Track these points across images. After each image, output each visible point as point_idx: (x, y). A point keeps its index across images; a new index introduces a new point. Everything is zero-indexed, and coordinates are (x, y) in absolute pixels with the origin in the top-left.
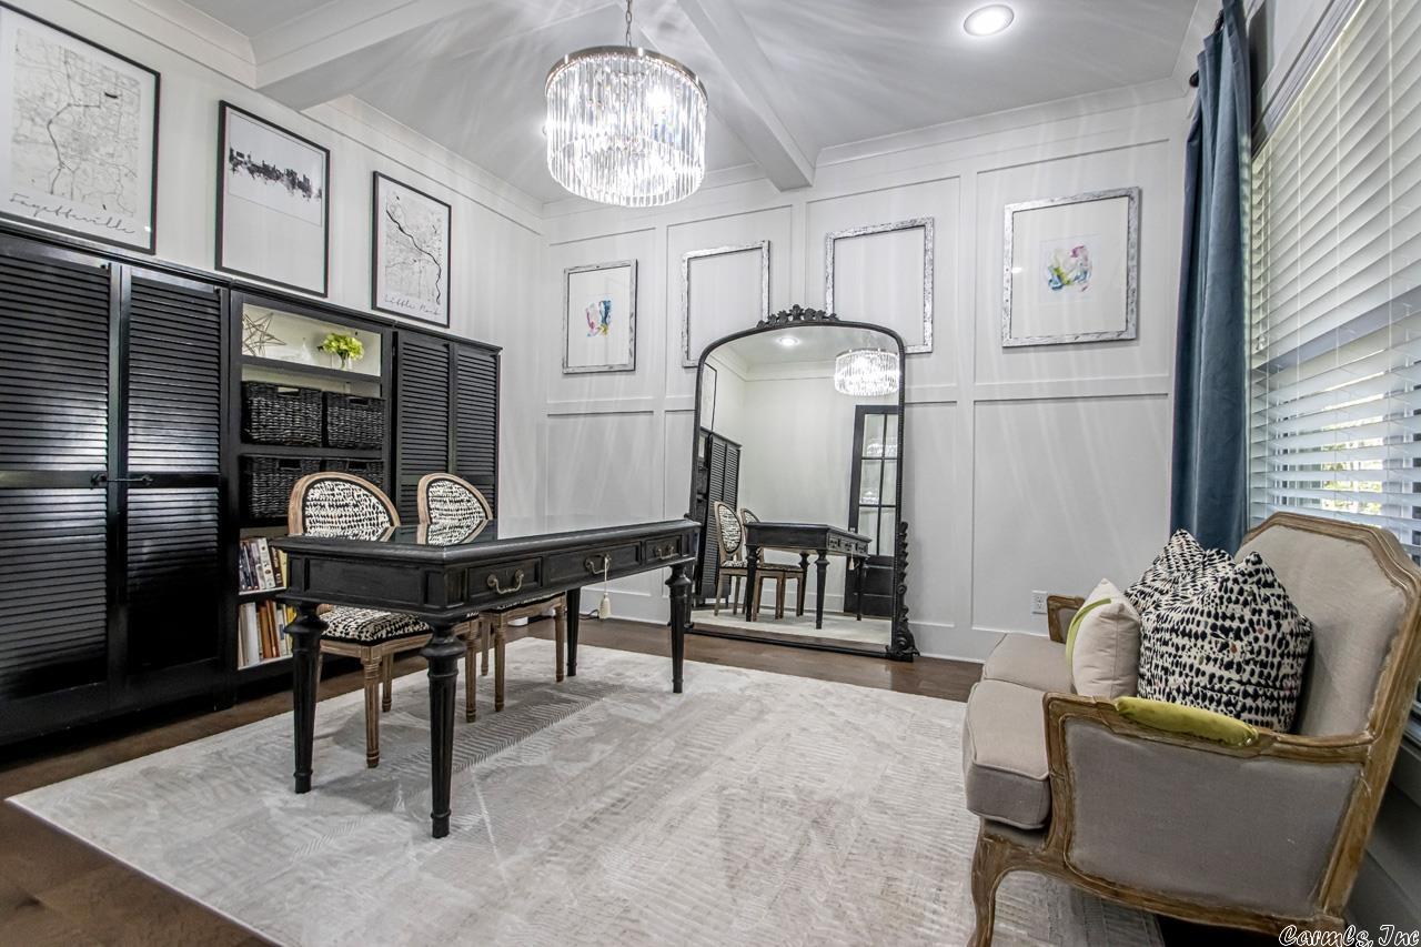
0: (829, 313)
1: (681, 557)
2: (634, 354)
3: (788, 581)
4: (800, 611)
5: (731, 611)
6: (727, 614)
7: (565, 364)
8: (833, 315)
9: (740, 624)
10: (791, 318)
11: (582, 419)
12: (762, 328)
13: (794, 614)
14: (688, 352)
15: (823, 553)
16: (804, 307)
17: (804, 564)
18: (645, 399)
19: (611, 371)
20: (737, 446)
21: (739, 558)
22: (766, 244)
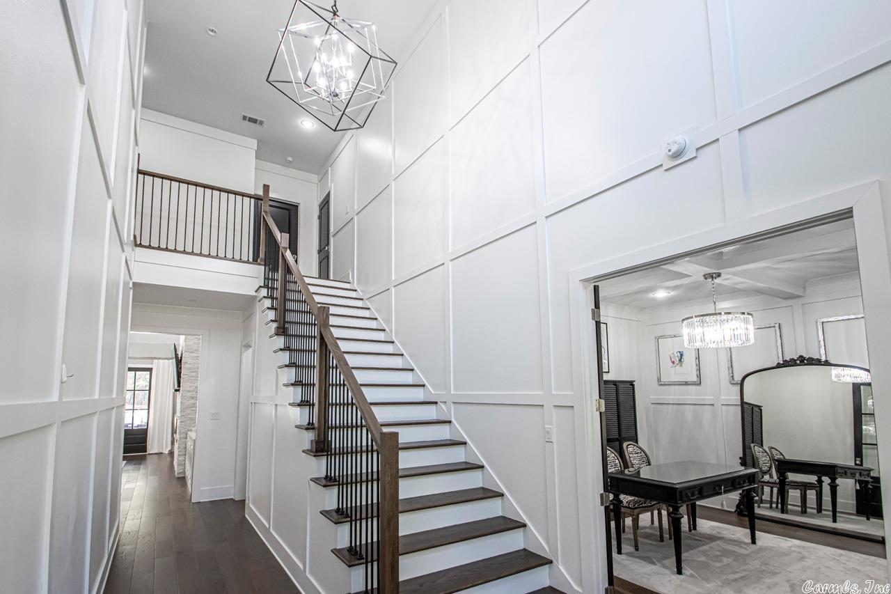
0: (823, 359)
1: (751, 485)
2: (699, 376)
3: (808, 492)
4: (820, 509)
5: (768, 505)
6: (766, 508)
7: (659, 380)
8: (826, 361)
9: (777, 515)
10: (798, 362)
11: (671, 406)
12: (779, 366)
13: (815, 511)
14: (732, 377)
15: (833, 480)
16: (807, 356)
17: (820, 482)
18: (709, 398)
19: (687, 384)
20: (759, 407)
21: (771, 476)
22: (777, 325)
